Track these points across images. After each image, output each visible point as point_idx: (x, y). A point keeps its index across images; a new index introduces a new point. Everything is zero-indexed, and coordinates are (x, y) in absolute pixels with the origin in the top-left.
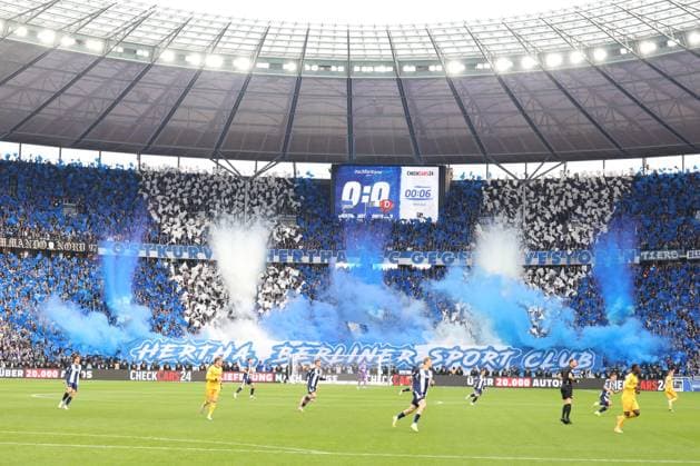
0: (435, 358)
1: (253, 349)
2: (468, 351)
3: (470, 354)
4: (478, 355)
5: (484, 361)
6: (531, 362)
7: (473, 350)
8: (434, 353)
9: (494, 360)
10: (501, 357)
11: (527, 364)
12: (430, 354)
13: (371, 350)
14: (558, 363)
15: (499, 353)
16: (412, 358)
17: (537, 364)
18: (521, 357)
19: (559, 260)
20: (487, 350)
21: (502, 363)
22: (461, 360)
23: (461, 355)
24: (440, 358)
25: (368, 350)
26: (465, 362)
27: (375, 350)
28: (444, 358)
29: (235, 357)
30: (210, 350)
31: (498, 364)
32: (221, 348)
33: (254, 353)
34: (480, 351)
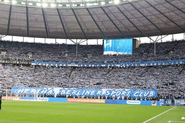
0: (108, 93)
1: (53, 90)
2: (117, 91)
3: (118, 92)
4: (120, 92)
5: (122, 94)
6: (136, 95)
7: (119, 91)
8: (107, 92)
9: (125, 94)
10: (127, 93)
11: (135, 95)
12: (106, 92)
13: (89, 91)
14: (143, 95)
15: (127, 92)
16: (101, 93)
17: (138, 95)
18: (133, 93)
19: (162, 64)
20: (123, 91)
21: (127, 95)
22: (115, 94)
23: (115, 92)
24: (109, 93)
25: (88, 91)
26: (116, 95)
27: (90, 91)
28: (110, 93)
29: (48, 93)
30: (40, 91)
31: (126, 95)
32: (44, 90)
33: (54, 92)
34: (121, 91)
